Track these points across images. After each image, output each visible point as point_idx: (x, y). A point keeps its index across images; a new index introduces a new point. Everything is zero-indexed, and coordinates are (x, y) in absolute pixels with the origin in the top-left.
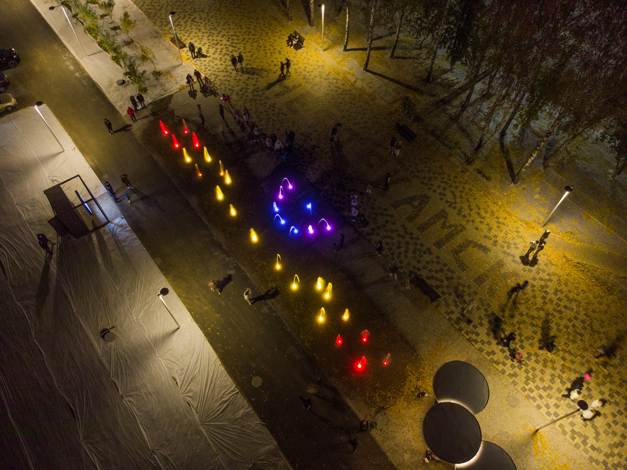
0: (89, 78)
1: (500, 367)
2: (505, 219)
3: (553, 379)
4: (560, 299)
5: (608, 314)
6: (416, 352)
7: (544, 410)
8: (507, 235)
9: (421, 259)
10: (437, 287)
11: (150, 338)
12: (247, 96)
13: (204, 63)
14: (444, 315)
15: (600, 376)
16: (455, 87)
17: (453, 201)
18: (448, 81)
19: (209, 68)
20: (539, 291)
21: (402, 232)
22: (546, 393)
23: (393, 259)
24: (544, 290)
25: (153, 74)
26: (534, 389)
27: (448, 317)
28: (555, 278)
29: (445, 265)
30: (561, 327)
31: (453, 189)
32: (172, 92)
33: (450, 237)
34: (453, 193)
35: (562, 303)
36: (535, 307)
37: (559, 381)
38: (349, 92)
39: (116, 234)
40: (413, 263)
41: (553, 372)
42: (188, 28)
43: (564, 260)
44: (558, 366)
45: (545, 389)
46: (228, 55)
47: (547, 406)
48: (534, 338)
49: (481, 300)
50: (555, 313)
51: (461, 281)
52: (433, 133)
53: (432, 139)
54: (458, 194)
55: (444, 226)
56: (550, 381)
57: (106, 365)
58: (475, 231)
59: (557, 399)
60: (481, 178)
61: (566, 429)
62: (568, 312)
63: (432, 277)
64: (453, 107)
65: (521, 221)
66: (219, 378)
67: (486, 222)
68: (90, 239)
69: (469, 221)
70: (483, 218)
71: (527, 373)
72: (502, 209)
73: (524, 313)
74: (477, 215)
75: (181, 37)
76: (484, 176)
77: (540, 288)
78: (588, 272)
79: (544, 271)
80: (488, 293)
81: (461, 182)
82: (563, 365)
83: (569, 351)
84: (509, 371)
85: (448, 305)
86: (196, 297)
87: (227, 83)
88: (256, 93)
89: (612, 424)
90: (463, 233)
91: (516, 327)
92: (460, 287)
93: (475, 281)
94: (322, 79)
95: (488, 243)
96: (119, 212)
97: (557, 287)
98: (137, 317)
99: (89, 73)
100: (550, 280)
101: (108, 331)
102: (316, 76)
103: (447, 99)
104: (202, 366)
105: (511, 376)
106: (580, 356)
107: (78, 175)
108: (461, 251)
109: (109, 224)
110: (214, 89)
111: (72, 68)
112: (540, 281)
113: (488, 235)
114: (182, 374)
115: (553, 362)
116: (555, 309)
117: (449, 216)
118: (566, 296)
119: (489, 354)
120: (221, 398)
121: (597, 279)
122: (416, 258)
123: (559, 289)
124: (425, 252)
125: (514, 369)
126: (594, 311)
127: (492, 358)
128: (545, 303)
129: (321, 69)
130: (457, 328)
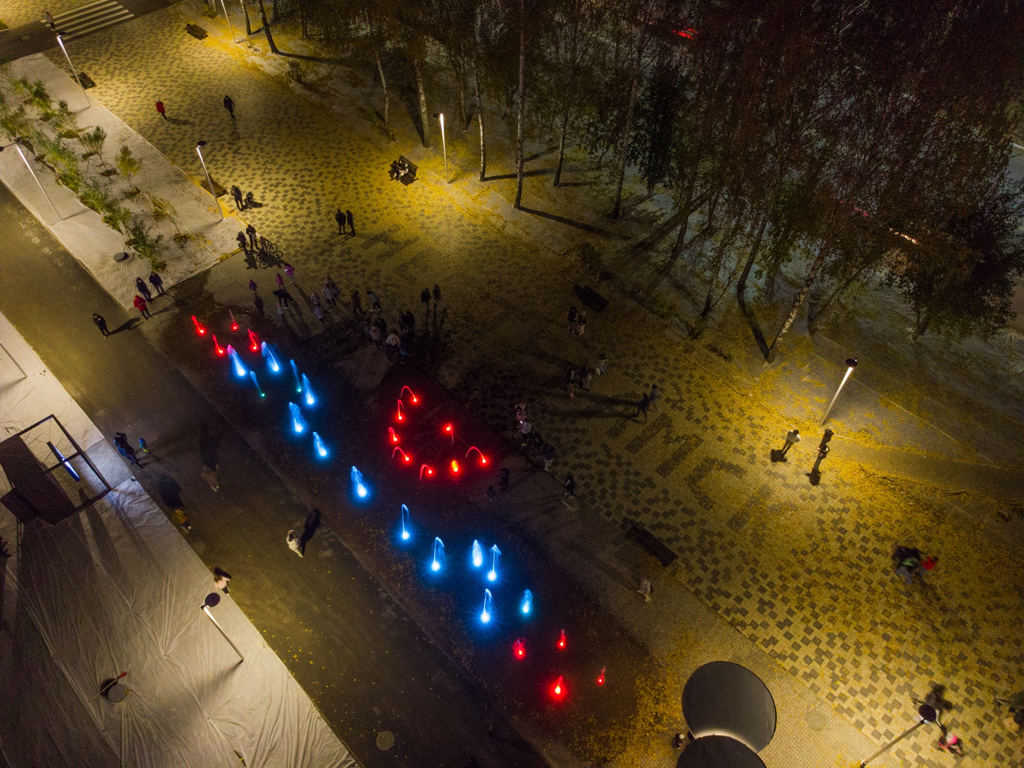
0: (66, 255)
1: (788, 664)
2: (762, 418)
3: (874, 673)
4: (865, 539)
6: (648, 654)
7: (868, 729)
8: (768, 444)
9: (639, 497)
10: (670, 541)
11: (191, 685)
12: (333, 262)
13: (259, 216)
14: (687, 586)
15: (947, 659)
16: (659, 222)
17: (677, 398)
18: (648, 214)
19: (267, 223)
20: (832, 529)
21: (602, 456)
22: (867, 700)
23: (593, 502)
24: (839, 526)
25: (174, 240)
26: (847, 694)
27: (693, 590)
28: (852, 506)
29: (678, 503)
30: (874, 585)
31: (676, 380)
32: (208, 265)
33: (679, 457)
34: (675, 385)
35: (870, 546)
36: (829, 557)
37: (885, 675)
38: (495, 244)
39: (122, 509)
40: (627, 504)
41: (872, 662)
42: (229, 164)
43: (863, 476)
44: (880, 650)
45: (864, 692)
46: (297, 200)
47: (873, 722)
48: (835, 609)
49: (742, 554)
50: (861, 563)
51: (706, 526)
52: (633, 295)
53: (632, 304)
54: (683, 387)
55: (668, 440)
56: (871, 678)
58: (719, 442)
59: (886, 707)
60: (716, 358)
61: (907, 757)
62: (881, 558)
63: (660, 526)
64: (660, 253)
65: (788, 420)
66: (318, 743)
67: (733, 427)
68: (78, 523)
69: (707, 428)
70: (728, 421)
71: (833, 669)
72: (756, 404)
73: (814, 569)
74: (717, 417)
75: (218, 179)
76: (721, 355)
77: (832, 525)
78: (901, 490)
79: (834, 497)
80: (751, 542)
81: (687, 368)
82: (887, 647)
83: (893, 623)
84: (803, 668)
85: (690, 569)
86: (269, 602)
87: (298, 244)
88: (347, 257)
89: (978, 739)
90: (699, 448)
91: (804, 593)
92: (706, 536)
93: (730, 524)
94: (452, 227)
95: (741, 461)
96: (126, 470)
97: (859, 520)
98: (166, 650)
99: (67, 247)
100: (846, 510)
101: (115, 683)
102: (441, 223)
103: (650, 241)
104: (287, 723)
105: (807, 676)
106: (911, 629)
107: (52, 416)
108: (701, 477)
109: (110, 493)
110: (277, 255)
111: (36, 240)
112: (830, 513)
113: (739, 447)
114: (253, 743)
115: (869, 644)
116: (860, 556)
117: (674, 423)
118: (875, 534)
119: (766, 643)
121: (917, 501)
122: (631, 495)
123: (862, 522)
124: (643, 485)
125: (811, 665)
127: (773, 650)
128: (843, 548)
129: (448, 212)
130: (711, 605)
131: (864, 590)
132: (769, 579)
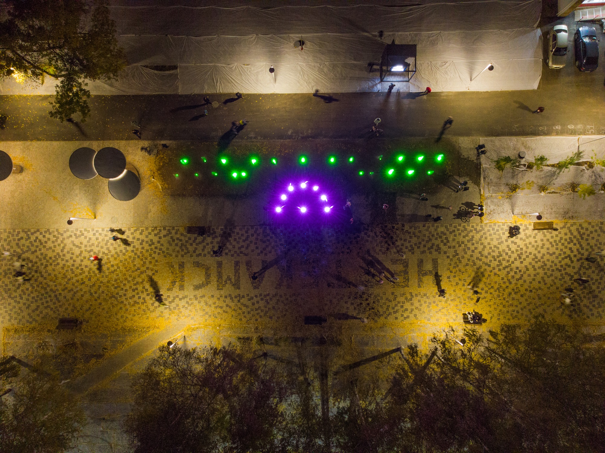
0: (546, 134)
1: (132, 230)
2: (206, 320)
3: (109, 250)
4: (139, 298)
5: (114, 314)
6: (171, 195)
8: (196, 310)
10: (196, 239)
14: (178, 228)
15: (93, 275)
17: (241, 301)
27: (175, 228)
29: (205, 255)
30: (127, 282)
32: (483, 188)
33: (220, 276)
35: (137, 297)
37: (106, 252)
38: (385, 315)
39: (369, 81)
41: (111, 254)
42: (561, 247)
43: (157, 325)
44: (112, 259)
45: (107, 242)
48: (132, 262)
49: (171, 255)
50: (135, 287)
51: (189, 255)
55: (229, 279)
57: (282, 35)
58: (212, 294)
62: (131, 295)
63: (203, 241)
64: (314, 378)
65: (197, 328)
66: (231, 87)
67: (213, 306)
69: (220, 297)
70: (216, 307)
72: (213, 325)
74: (221, 305)
80: (172, 263)
81: (250, 319)
82: (110, 262)
83: (114, 273)
85: (182, 235)
88: (435, 247)
90: (216, 285)
91: (144, 259)
92: (186, 251)
93: (183, 263)
94: (414, 308)
95: (199, 293)
98: (299, 64)
101: (301, 45)
106: (108, 276)
108: (206, 273)
109: (380, 80)
110: (464, 219)
111: (571, 127)
113: (204, 299)
114: (247, 70)
115: (115, 259)
116: (137, 290)
117: (233, 288)
118: (138, 303)
119: (142, 231)
120: (220, 82)
123: (145, 304)
126: (121, 308)
127: (139, 230)
128: (144, 288)
129: (426, 315)
130: (167, 228)
131: (128, 277)
132: (157, 254)
